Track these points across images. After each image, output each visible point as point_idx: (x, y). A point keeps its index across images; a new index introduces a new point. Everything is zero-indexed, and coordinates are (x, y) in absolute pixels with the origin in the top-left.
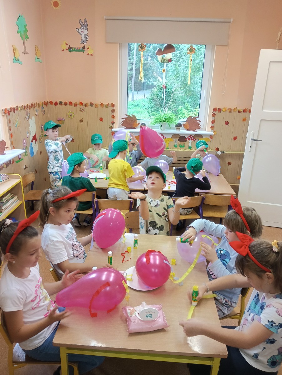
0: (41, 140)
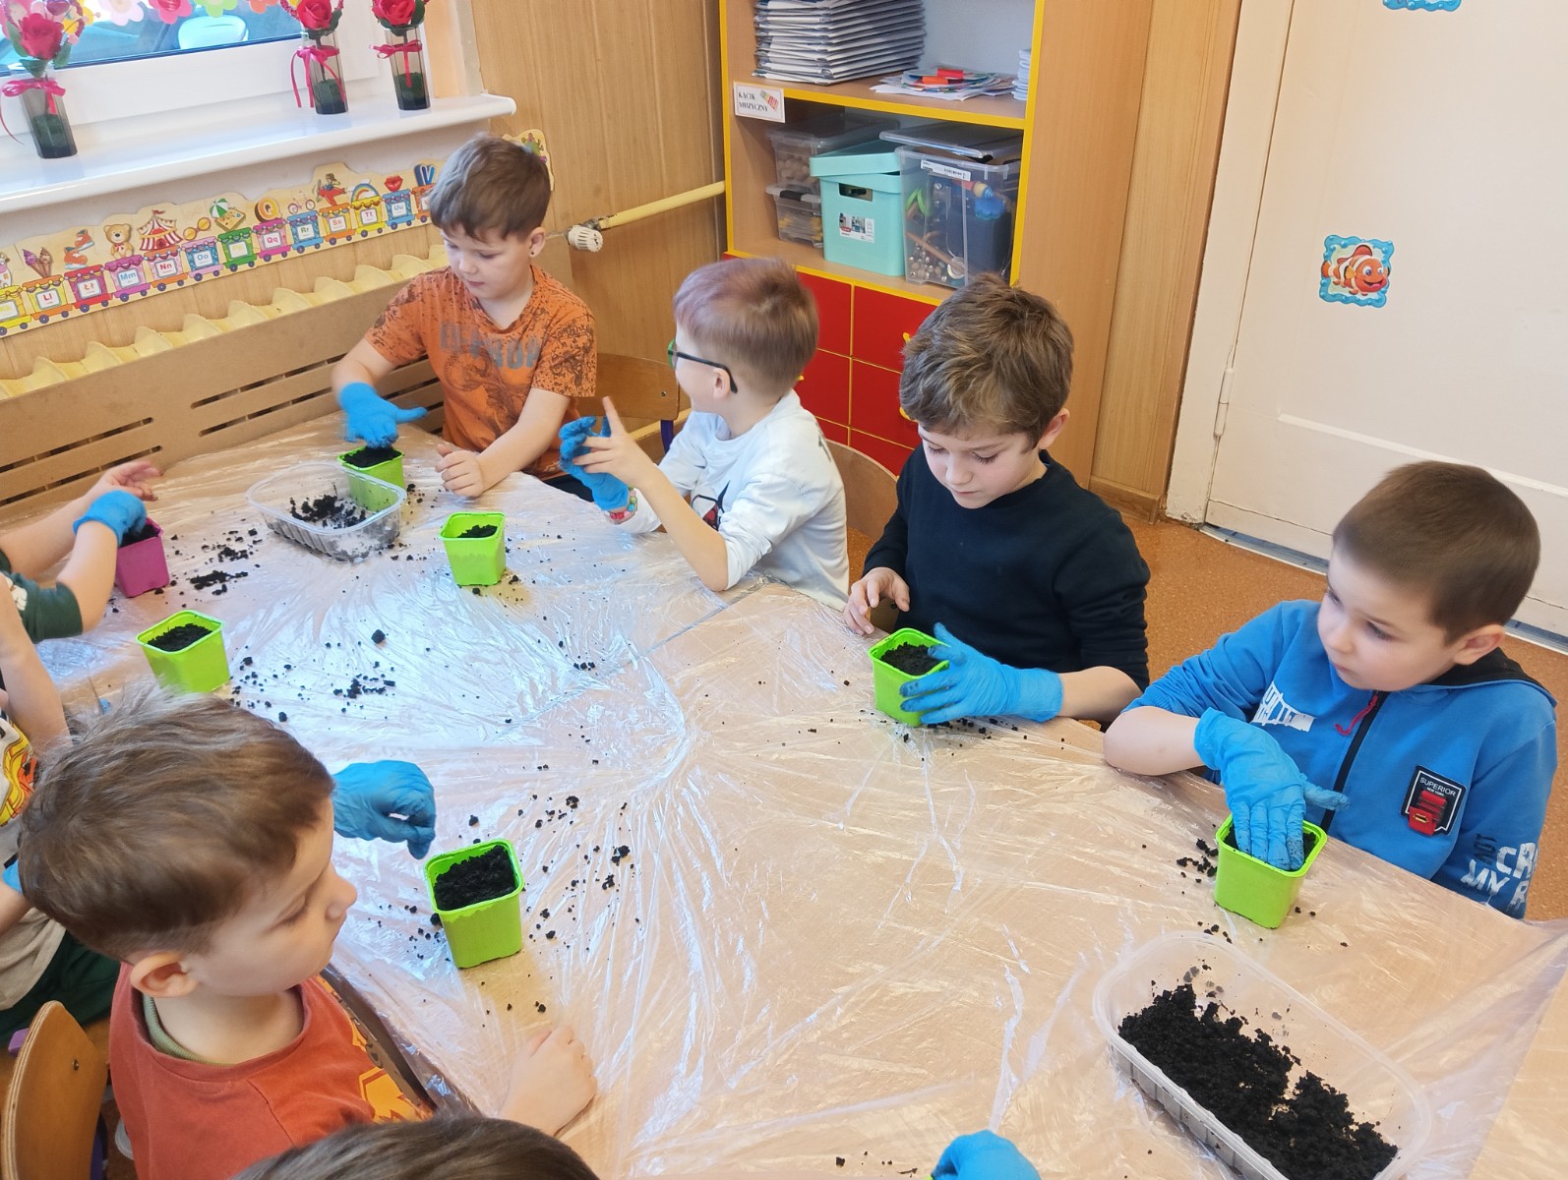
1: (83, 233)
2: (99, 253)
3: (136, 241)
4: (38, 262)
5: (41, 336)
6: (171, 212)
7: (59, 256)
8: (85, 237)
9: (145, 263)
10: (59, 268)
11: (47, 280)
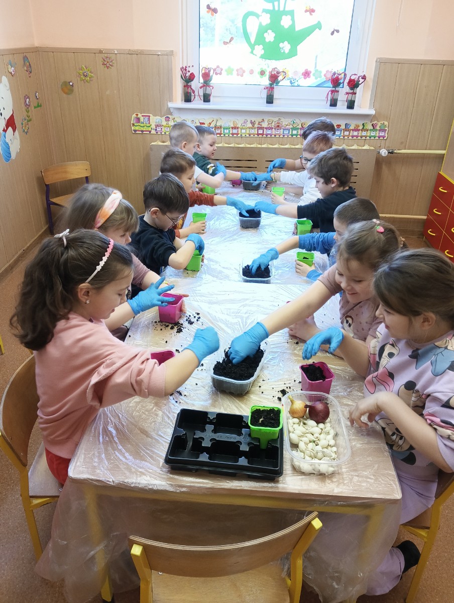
0: (25, 126)
1: (263, 119)
2: (265, 125)
3: (273, 124)
4: (253, 123)
5: (248, 139)
6: (283, 120)
7: (257, 123)
8: (263, 120)
9: (273, 129)
10: (256, 126)
11: (253, 128)
